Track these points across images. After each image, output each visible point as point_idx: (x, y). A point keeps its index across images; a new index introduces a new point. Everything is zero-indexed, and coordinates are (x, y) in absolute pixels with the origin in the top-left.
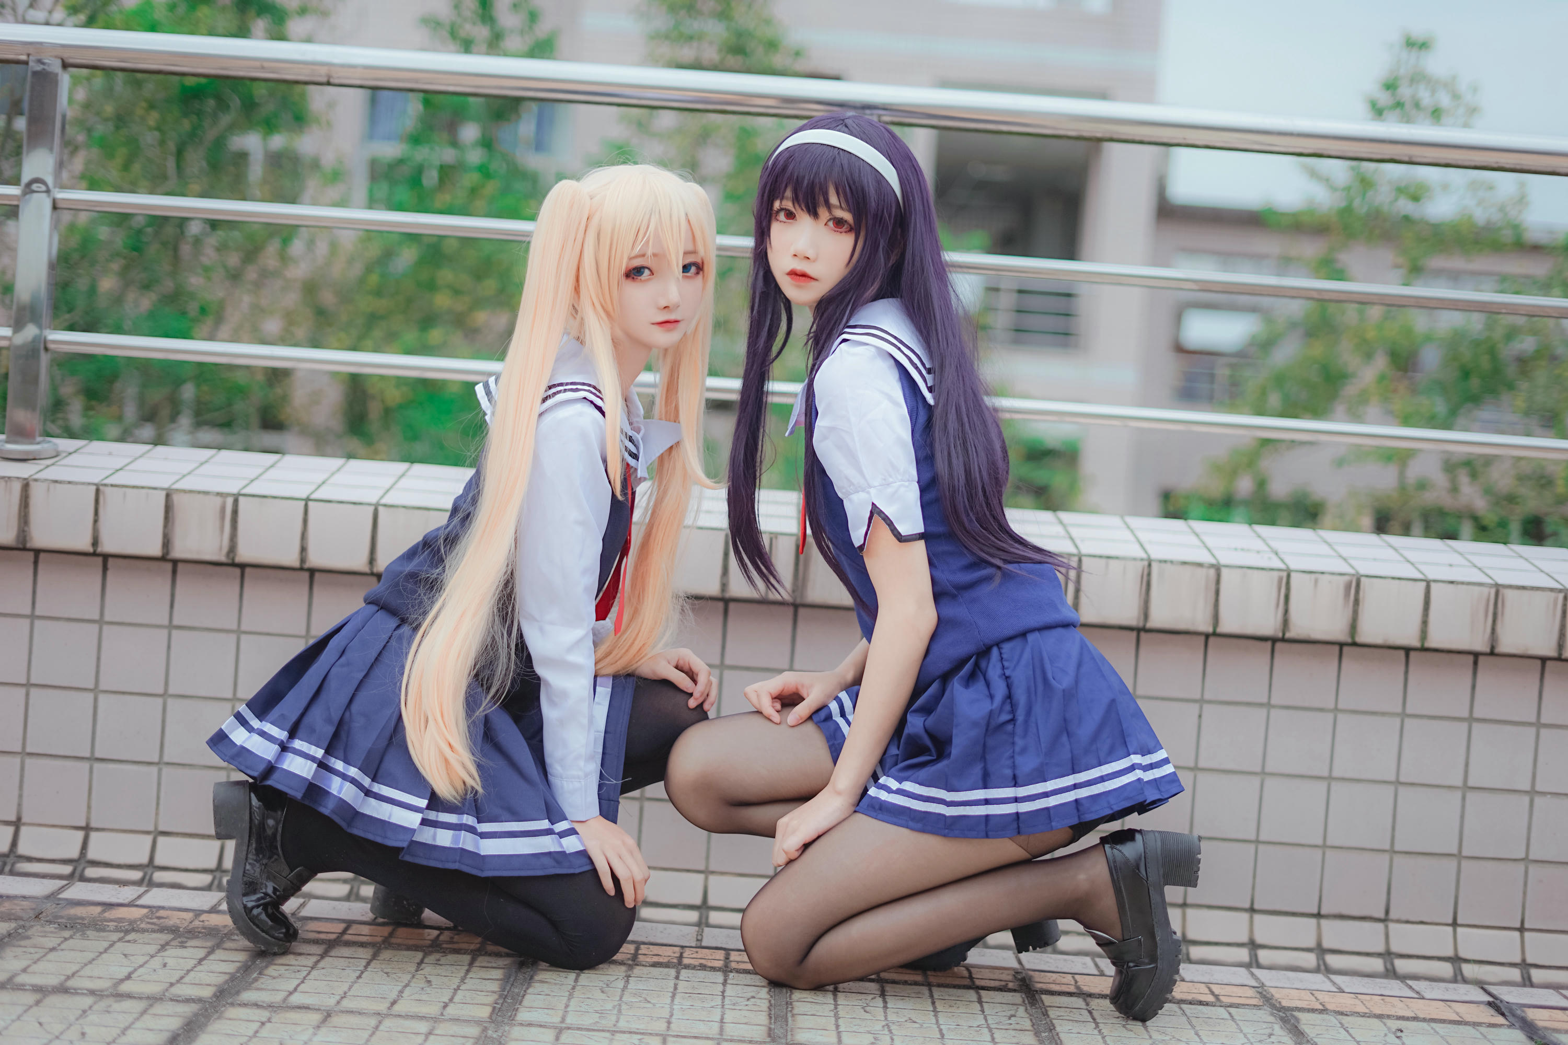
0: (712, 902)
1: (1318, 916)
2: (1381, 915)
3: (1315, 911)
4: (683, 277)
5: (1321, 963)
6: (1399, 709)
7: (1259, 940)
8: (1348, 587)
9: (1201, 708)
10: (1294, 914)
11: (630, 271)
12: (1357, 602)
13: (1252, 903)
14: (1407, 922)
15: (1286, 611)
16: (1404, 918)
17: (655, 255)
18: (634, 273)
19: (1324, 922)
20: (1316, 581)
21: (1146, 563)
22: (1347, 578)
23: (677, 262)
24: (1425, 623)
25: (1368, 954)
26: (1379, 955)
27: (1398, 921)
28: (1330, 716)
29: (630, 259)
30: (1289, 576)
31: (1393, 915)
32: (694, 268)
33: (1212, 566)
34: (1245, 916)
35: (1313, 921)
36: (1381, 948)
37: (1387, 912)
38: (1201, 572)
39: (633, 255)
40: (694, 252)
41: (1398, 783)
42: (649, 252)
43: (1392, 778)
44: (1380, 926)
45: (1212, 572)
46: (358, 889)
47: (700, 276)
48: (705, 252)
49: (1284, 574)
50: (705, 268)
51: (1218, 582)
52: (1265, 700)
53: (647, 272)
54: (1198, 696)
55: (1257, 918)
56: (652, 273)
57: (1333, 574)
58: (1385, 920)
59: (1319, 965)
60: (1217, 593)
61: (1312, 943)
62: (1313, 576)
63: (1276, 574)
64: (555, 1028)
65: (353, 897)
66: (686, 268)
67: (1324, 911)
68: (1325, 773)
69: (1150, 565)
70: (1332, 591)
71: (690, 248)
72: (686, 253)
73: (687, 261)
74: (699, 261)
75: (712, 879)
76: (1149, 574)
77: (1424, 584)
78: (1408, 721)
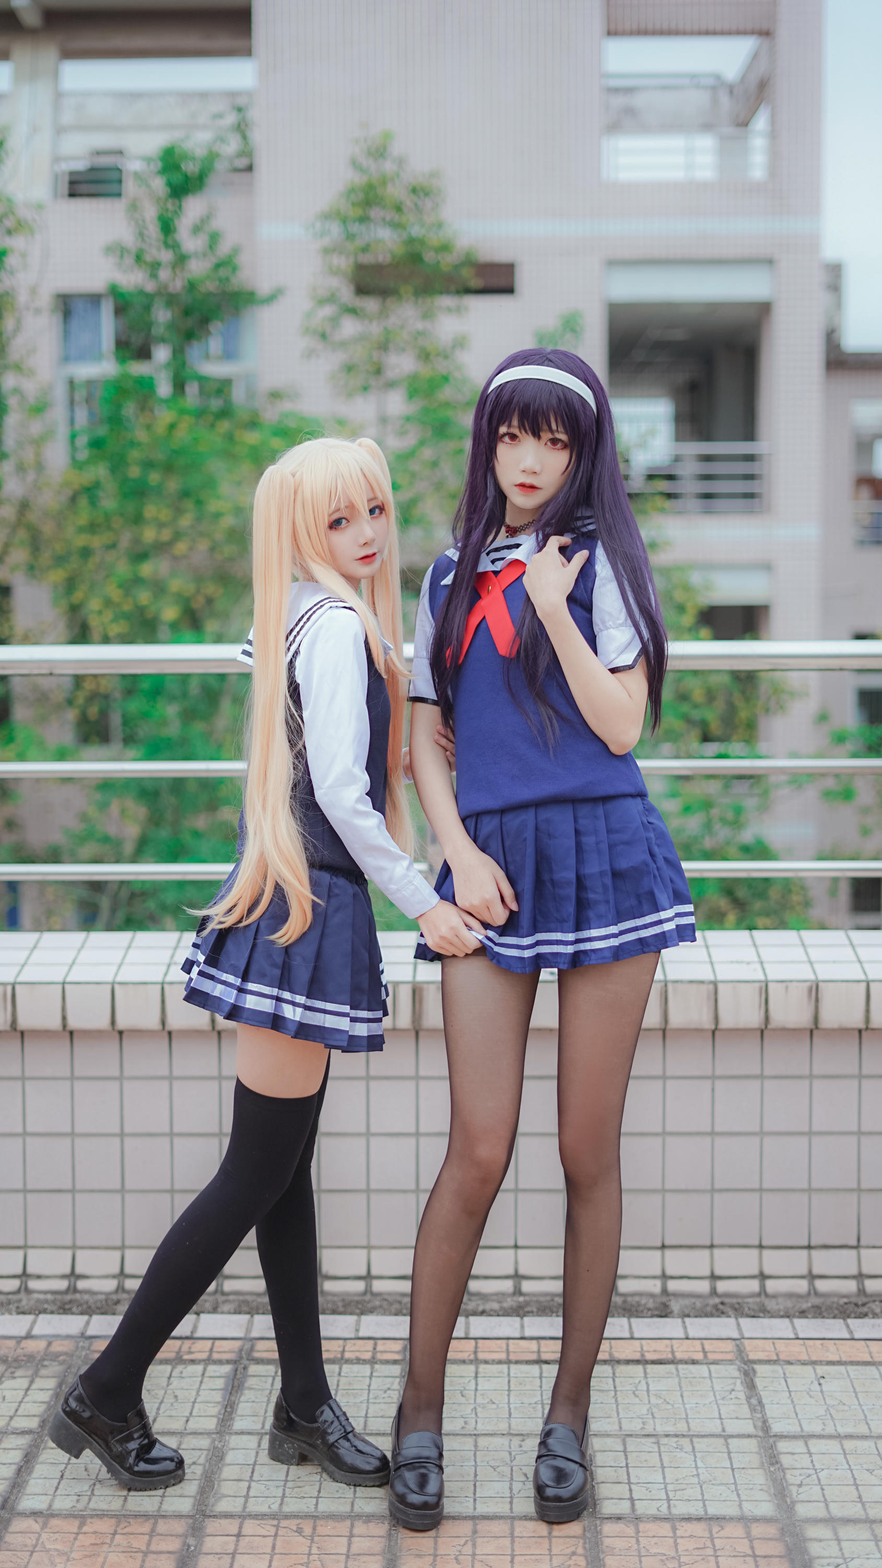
0: (374, 1272)
1: (809, 1247)
2: (854, 1243)
3: (806, 1243)
4: (371, 518)
5: (812, 1287)
6: (856, 1072)
7: (767, 1271)
8: (810, 990)
9: (713, 1084)
10: (791, 1248)
11: (332, 523)
12: (817, 1000)
13: (761, 1241)
14: (874, 1247)
15: (767, 1011)
16: (872, 1244)
17: (346, 507)
18: (335, 524)
19: (814, 1253)
20: (787, 988)
21: (663, 984)
22: (808, 984)
23: (364, 509)
24: (868, 1011)
25: (846, 1277)
26: (853, 1277)
27: (868, 1247)
28: (807, 1082)
29: (330, 515)
30: (767, 986)
31: (863, 1243)
32: (377, 510)
33: (711, 982)
34: (755, 1252)
35: (805, 1252)
36: (855, 1271)
37: (859, 1240)
38: (704, 988)
39: (331, 512)
40: (375, 498)
41: (860, 1133)
42: (342, 506)
43: (855, 1128)
44: (853, 1253)
45: (711, 987)
46: (123, 1283)
47: (384, 515)
48: (383, 496)
49: (764, 985)
50: (386, 507)
51: (716, 993)
52: (758, 1072)
53: (344, 521)
54: (710, 1073)
55: (766, 1253)
56: (348, 521)
57: (798, 981)
58: (857, 1247)
59: (810, 1290)
60: (716, 1001)
61: (804, 1271)
62: (784, 985)
63: (757, 985)
64: (258, 1434)
65: (120, 1291)
66: (372, 511)
67: (813, 1244)
68: (806, 1129)
69: (666, 985)
70: (799, 995)
71: (371, 496)
72: (369, 501)
73: (372, 506)
74: (380, 504)
75: (374, 1253)
76: (666, 992)
77: (864, 985)
78: (864, 1082)
